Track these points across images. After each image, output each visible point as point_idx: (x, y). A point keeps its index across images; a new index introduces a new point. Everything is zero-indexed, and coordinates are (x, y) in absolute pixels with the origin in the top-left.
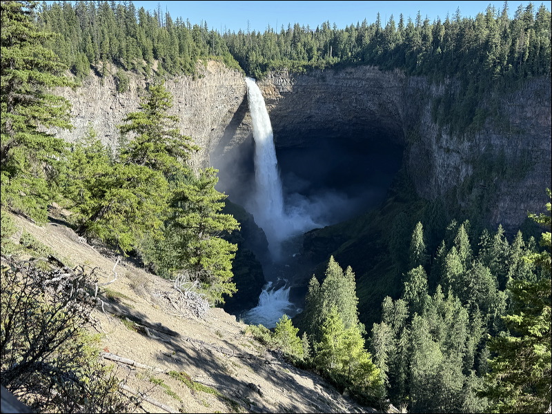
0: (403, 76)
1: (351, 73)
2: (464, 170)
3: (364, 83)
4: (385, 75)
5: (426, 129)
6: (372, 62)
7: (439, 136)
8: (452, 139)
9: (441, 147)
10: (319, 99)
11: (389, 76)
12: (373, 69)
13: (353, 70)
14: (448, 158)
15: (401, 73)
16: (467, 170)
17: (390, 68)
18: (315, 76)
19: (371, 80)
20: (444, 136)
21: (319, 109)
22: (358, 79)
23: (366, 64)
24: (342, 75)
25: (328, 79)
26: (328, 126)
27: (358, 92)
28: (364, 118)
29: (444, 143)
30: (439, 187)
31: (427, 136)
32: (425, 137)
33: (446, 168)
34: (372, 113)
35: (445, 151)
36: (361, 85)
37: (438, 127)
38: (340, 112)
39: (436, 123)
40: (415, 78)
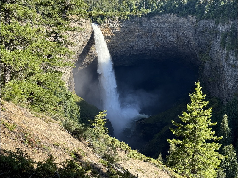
0: (194, 20)
1: (158, 19)
3: (167, 25)
4: (181, 20)
6: (172, 12)
7: (227, 58)
9: (229, 64)
10: (138, 35)
11: (184, 20)
12: (173, 16)
13: (159, 17)
15: (193, 18)
17: (185, 15)
18: (135, 21)
19: (172, 23)
21: (138, 42)
22: (163, 22)
23: (168, 13)
24: (152, 20)
25: (143, 23)
26: (143, 52)
27: (163, 30)
28: (167, 47)
29: (232, 62)
30: (228, 89)
31: (216, 57)
32: (214, 58)
33: (234, 78)
34: (172, 43)
35: (232, 67)
36: (165, 26)
37: (225, 51)
38: (152, 43)
39: (224, 49)
40: (204, 21)
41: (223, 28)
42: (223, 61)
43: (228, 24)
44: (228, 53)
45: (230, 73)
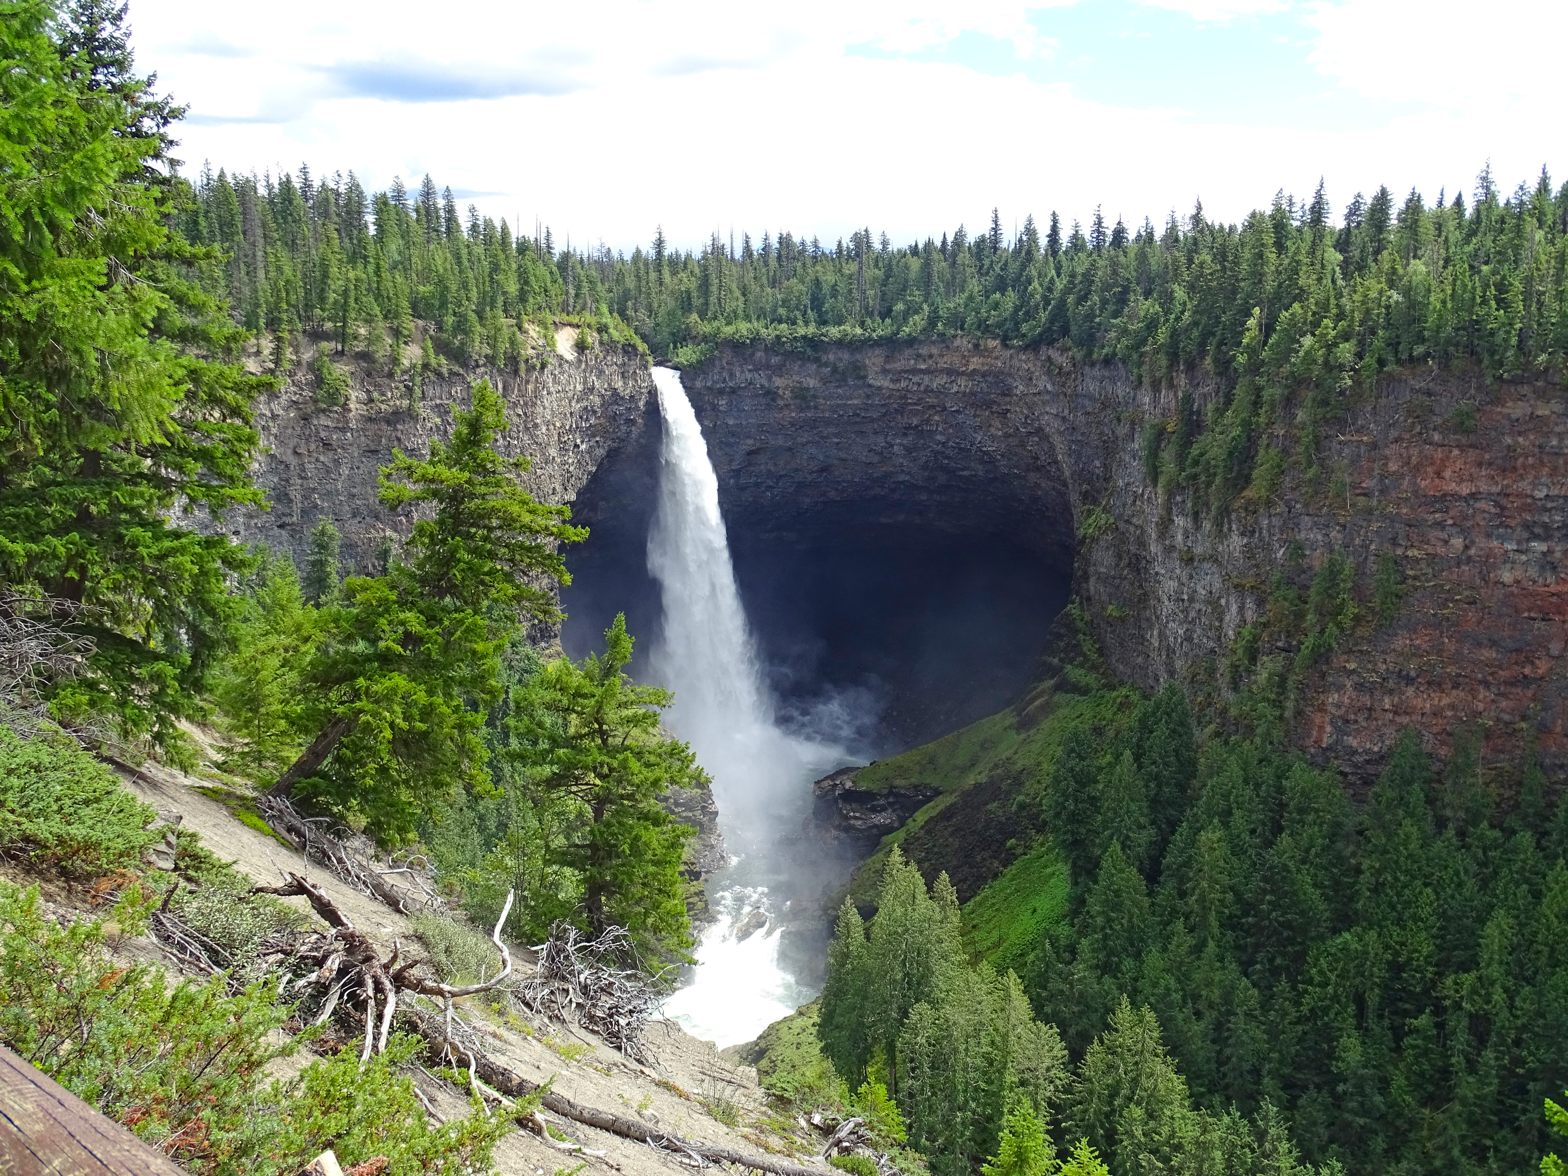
1: (930, 356)
2: (1234, 608)
3: (962, 381)
4: (1018, 363)
5: (1129, 501)
7: (1166, 522)
8: (1198, 527)
9: (1170, 549)
11: (1027, 364)
13: (936, 350)
14: (1191, 577)
16: (1241, 609)
19: (983, 375)
20: (1180, 521)
24: (905, 361)
25: (870, 372)
27: (948, 405)
28: (965, 473)
29: (1180, 537)
30: (1170, 652)
31: (1134, 520)
32: (1128, 522)
33: (1186, 604)
34: (988, 459)
35: (1182, 559)
36: (955, 389)
37: (1161, 497)
38: (904, 457)
39: (1156, 486)
40: (1096, 372)
41: (1155, 401)
42: (1154, 536)
43: (1171, 386)
44: (1168, 504)
45: (1173, 585)
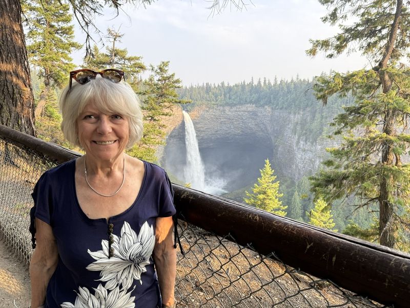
1: (239, 108)
5: (287, 138)
7: (298, 143)
8: (306, 144)
12: (252, 106)
14: (305, 154)
15: (269, 108)
20: (302, 142)
21: (222, 127)
22: (243, 111)
27: (243, 118)
28: (246, 132)
29: (302, 146)
30: (299, 170)
31: (289, 142)
33: (303, 160)
35: (302, 151)
36: (245, 114)
37: (297, 137)
38: (233, 129)
39: (295, 135)
41: (295, 117)
42: (295, 145)
43: (299, 114)
44: (299, 139)
45: (300, 156)
